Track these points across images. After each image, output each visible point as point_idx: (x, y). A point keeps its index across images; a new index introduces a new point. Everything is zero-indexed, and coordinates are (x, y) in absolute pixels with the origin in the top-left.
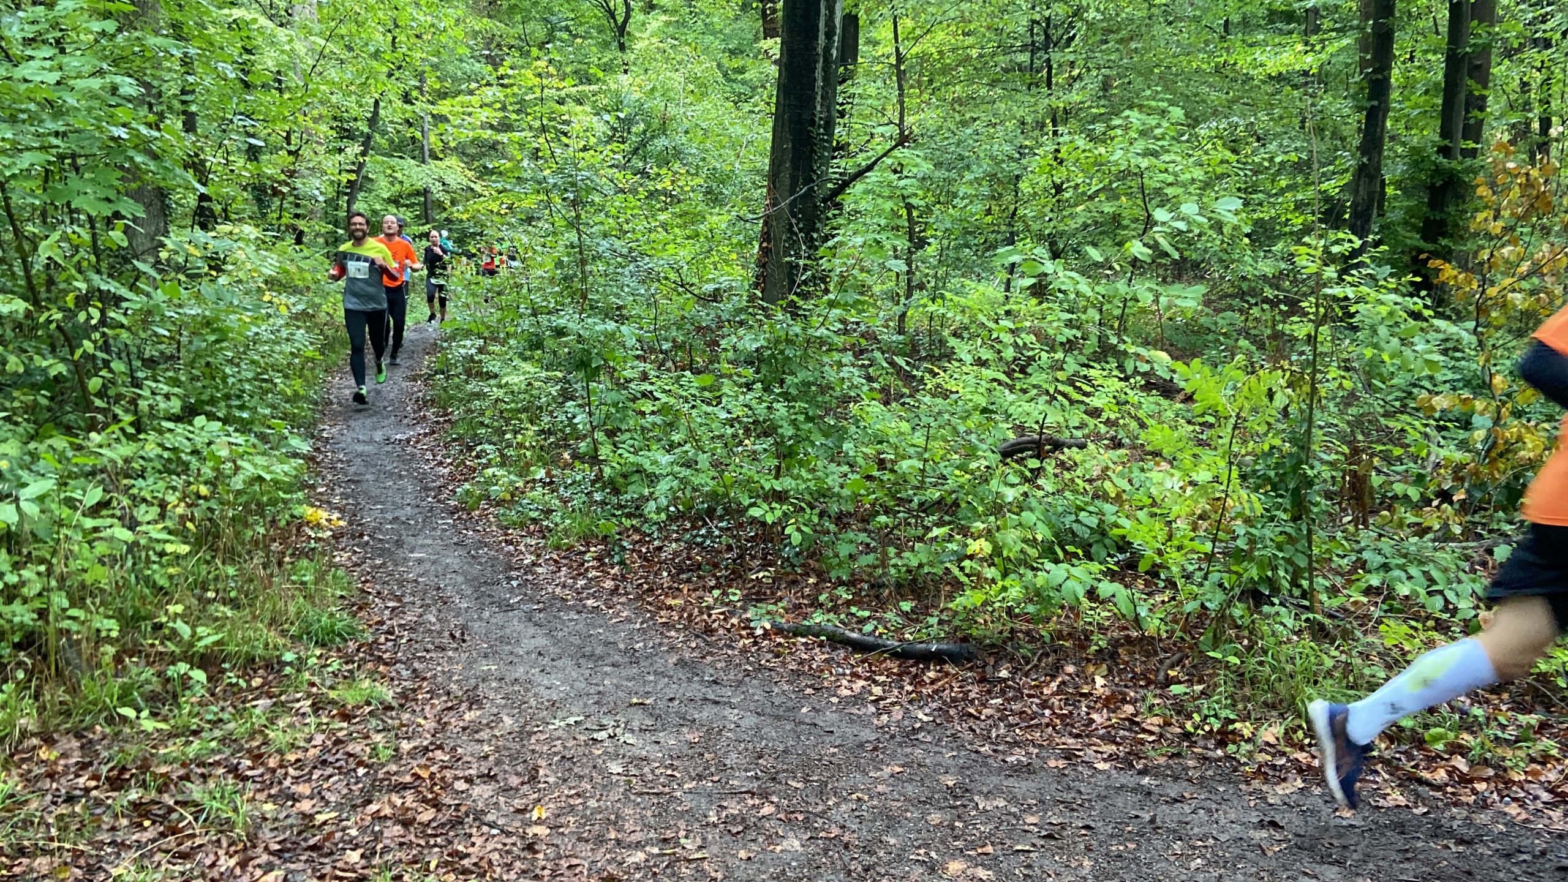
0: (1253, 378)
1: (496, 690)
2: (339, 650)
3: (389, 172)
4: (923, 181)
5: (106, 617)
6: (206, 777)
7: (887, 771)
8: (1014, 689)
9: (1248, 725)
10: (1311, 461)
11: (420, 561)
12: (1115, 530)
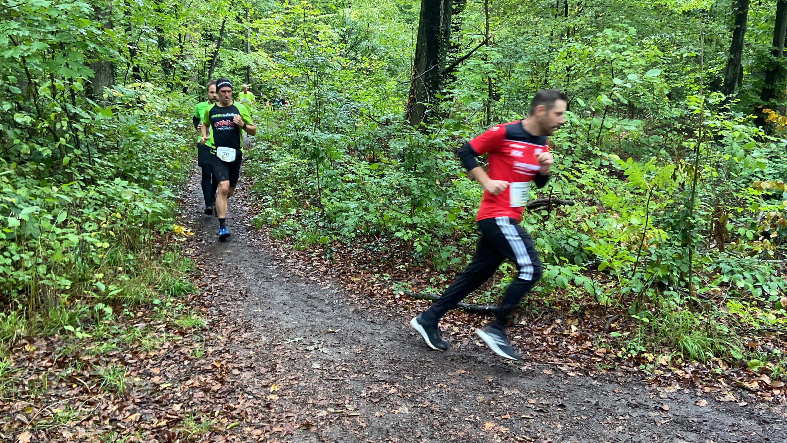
1: (260, 322)
2: (183, 299)
3: (230, 57)
4: (498, 64)
5: (67, 279)
6: (108, 363)
7: (458, 372)
8: (528, 331)
9: (651, 354)
10: (693, 215)
11: (229, 254)
12: (587, 248)
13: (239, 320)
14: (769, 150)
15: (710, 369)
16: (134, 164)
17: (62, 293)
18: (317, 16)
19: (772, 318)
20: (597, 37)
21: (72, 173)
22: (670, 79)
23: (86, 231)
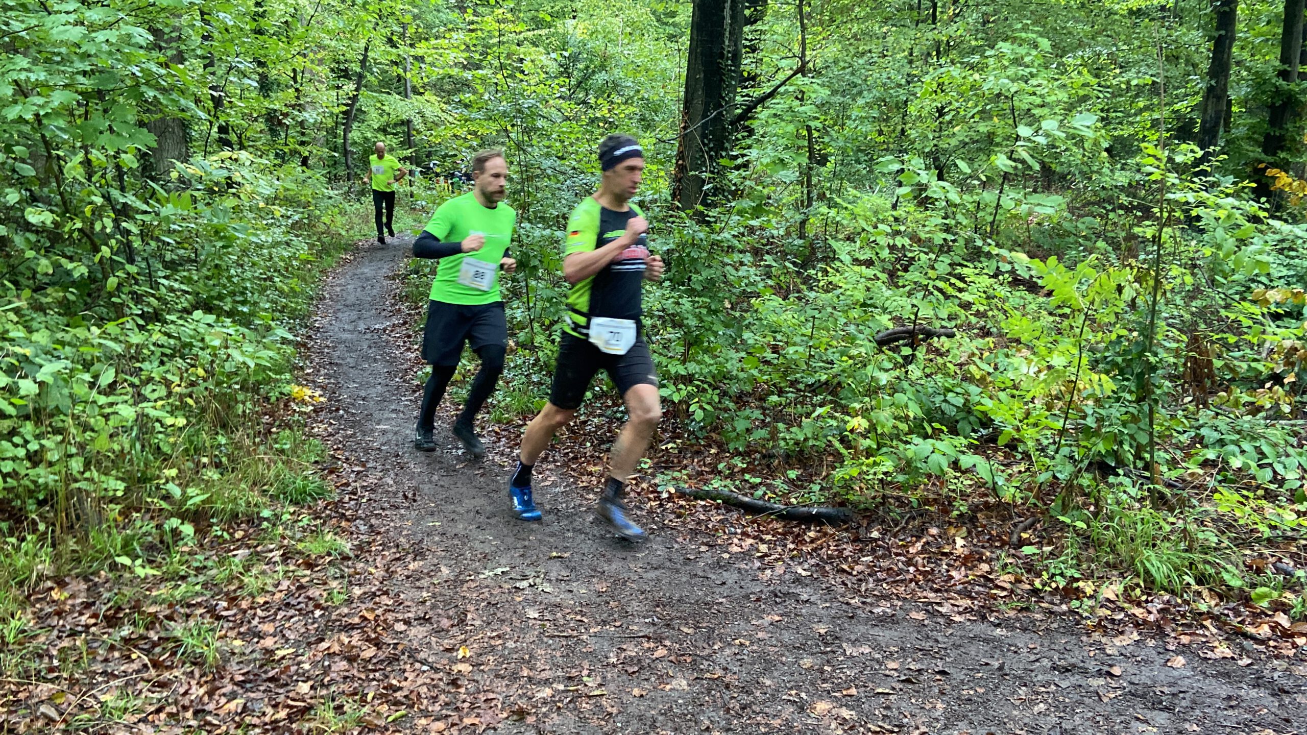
0: (1104, 276)
1: (437, 543)
2: (310, 508)
3: (379, 105)
4: (822, 106)
5: (117, 479)
6: (188, 616)
7: (768, 619)
8: (883, 547)
9: (1090, 583)
10: (1154, 349)
11: (384, 432)
12: (979, 407)
13: (403, 540)
14: (1278, 237)
15: (1189, 604)
16: (224, 287)
17: (111, 502)
18: (521, 32)
19: (1289, 518)
20: (987, 57)
21: (122, 304)
22: (1110, 123)
23: (146, 399)
